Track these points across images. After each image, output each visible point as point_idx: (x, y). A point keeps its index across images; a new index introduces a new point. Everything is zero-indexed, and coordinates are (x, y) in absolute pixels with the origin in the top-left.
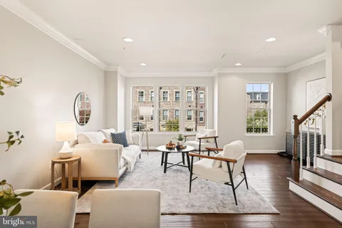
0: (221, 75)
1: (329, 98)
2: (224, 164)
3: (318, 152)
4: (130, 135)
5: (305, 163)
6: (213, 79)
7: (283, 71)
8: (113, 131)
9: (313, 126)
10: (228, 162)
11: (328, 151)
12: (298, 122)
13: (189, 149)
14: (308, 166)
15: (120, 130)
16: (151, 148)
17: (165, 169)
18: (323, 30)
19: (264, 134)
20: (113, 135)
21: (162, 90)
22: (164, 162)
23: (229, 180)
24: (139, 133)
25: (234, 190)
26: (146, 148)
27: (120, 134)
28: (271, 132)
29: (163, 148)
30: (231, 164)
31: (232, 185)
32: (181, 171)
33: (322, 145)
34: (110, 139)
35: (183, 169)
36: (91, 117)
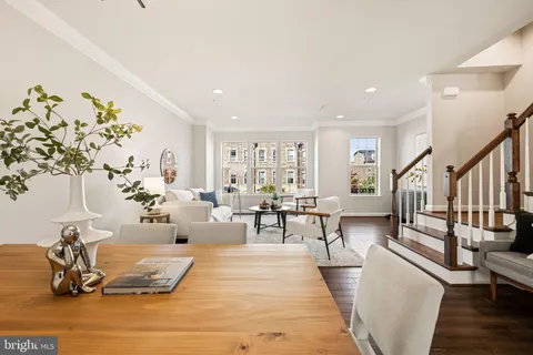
0: (322, 129)
1: (429, 151)
2: (318, 218)
3: (419, 208)
4: (221, 195)
5: (404, 221)
6: (313, 134)
7: (392, 124)
8: (202, 191)
9: (420, 184)
10: (321, 216)
11: (429, 207)
12: (397, 177)
13: (284, 208)
14: (408, 223)
15: (209, 189)
16: (244, 211)
17: (259, 229)
18: (423, 80)
19: (372, 195)
20: (201, 194)
21: (258, 149)
22: (258, 224)
23: (322, 236)
24: (231, 195)
25: (327, 245)
26: (238, 211)
27: (210, 194)
28: (379, 193)
29: (257, 208)
30: (324, 219)
31: (325, 240)
32: (276, 232)
33: (422, 202)
34: (198, 197)
35: (278, 229)
36: (176, 178)
